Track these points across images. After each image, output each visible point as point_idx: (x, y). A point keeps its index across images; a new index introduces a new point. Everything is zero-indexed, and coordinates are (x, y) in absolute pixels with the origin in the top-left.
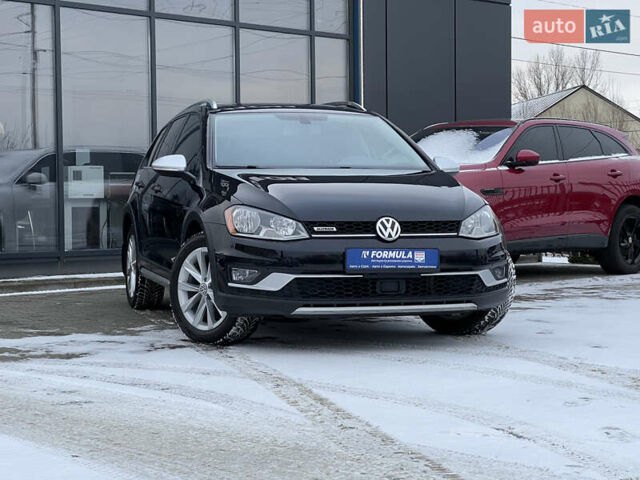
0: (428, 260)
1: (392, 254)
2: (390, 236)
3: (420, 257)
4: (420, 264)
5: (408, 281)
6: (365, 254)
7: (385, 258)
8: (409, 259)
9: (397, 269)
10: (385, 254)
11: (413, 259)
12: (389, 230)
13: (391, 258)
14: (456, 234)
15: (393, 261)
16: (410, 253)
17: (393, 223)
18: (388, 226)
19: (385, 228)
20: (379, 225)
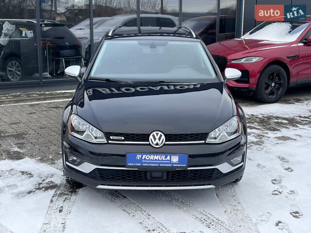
0: (180, 161)
1: (156, 157)
2: (157, 144)
3: (175, 159)
4: (175, 164)
6: (139, 157)
7: (152, 160)
8: (168, 160)
10: (152, 157)
11: (170, 160)
13: (156, 160)
14: (203, 142)
15: (157, 161)
16: (169, 157)
17: (161, 136)
18: (157, 138)
19: (155, 139)
20: (151, 137)
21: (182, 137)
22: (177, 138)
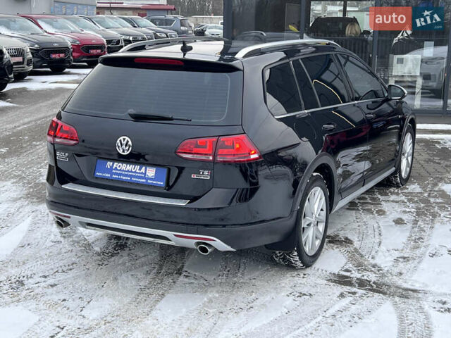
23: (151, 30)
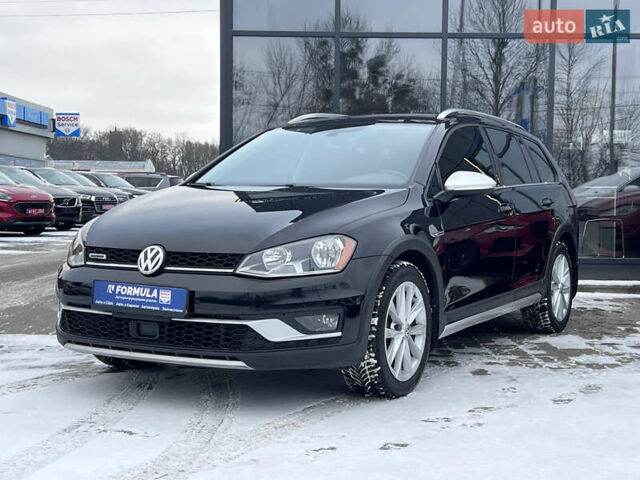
0: (174, 303)
1: (137, 291)
2: (147, 269)
3: (166, 297)
4: (165, 306)
5: (161, 325)
6: (111, 288)
7: (129, 296)
8: (154, 299)
9: (140, 309)
10: (130, 290)
11: (158, 299)
12: (148, 261)
13: (135, 296)
14: (231, 271)
15: (137, 299)
16: (155, 291)
17: (158, 253)
18: (150, 256)
19: (146, 259)
20: (142, 255)
21: (195, 259)
22: (185, 261)
23: (127, 191)
